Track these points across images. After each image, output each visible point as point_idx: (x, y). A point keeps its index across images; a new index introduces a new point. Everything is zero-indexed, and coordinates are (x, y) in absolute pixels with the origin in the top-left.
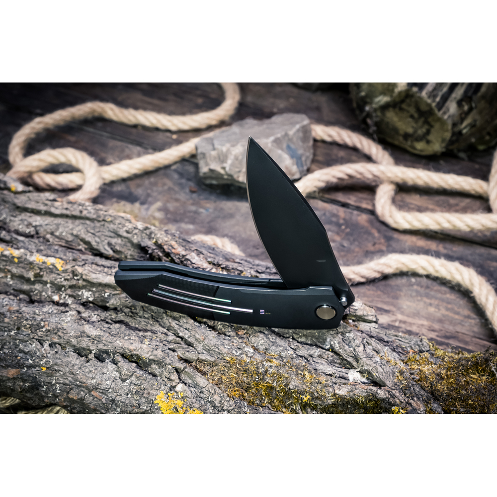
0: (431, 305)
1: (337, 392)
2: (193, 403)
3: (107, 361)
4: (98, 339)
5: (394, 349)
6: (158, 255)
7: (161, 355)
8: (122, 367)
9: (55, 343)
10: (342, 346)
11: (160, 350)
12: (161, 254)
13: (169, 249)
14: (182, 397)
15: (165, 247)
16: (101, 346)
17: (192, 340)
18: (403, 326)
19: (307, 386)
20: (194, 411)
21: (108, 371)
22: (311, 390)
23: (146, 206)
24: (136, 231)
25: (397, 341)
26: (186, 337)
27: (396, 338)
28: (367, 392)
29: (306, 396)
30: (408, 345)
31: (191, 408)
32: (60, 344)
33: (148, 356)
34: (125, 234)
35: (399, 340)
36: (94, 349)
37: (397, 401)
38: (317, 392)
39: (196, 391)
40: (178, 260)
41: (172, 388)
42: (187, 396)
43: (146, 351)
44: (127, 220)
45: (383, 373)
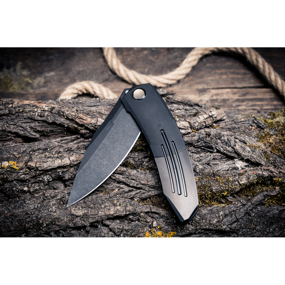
0: (222, 74)
1: (241, 183)
2: (167, 229)
3: (99, 226)
4: (85, 216)
5: (244, 131)
6: (74, 127)
7: (132, 209)
8: (113, 228)
9: (58, 231)
10: (225, 149)
11: (129, 205)
12: (76, 126)
13: (81, 122)
14: (160, 229)
15: (77, 120)
16: (91, 221)
17: (140, 186)
18: (218, 97)
19: (223, 187)
20: (170, 233)
21: (105, 234)
22: (227, 188)
23: (12, 69)
24: (46, 114)
25: (243, 125)
26: (135, 185)
27: (241, 123)
28: (257, 176)
29: (225, 193)
30: (249, 125)
31: (167, 233)
32: (61, 230)
33: (125, 213)
34: (39, 118)
35: (243, 123)
36: (87, 224)
37: (275, 174)
38: (231, 188)
39: (164, 220)
40: (92, 128)
41: (151, 227)
42: (162, 227)
43: (122, 210)
44: (33, 106)
45: (257, 158)
